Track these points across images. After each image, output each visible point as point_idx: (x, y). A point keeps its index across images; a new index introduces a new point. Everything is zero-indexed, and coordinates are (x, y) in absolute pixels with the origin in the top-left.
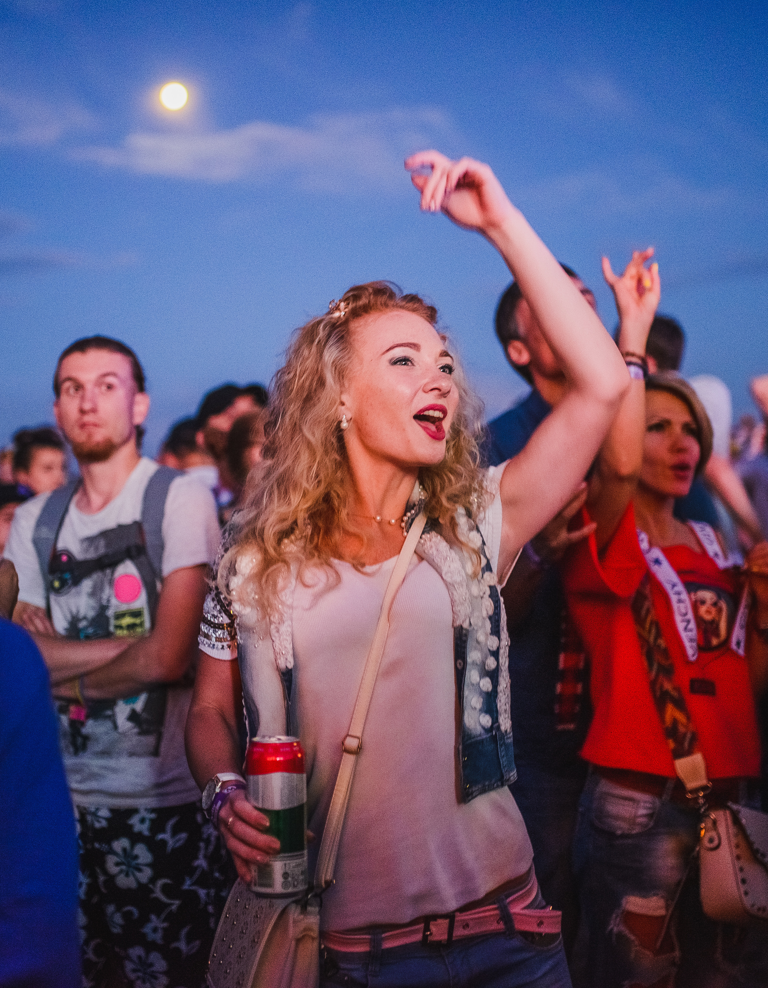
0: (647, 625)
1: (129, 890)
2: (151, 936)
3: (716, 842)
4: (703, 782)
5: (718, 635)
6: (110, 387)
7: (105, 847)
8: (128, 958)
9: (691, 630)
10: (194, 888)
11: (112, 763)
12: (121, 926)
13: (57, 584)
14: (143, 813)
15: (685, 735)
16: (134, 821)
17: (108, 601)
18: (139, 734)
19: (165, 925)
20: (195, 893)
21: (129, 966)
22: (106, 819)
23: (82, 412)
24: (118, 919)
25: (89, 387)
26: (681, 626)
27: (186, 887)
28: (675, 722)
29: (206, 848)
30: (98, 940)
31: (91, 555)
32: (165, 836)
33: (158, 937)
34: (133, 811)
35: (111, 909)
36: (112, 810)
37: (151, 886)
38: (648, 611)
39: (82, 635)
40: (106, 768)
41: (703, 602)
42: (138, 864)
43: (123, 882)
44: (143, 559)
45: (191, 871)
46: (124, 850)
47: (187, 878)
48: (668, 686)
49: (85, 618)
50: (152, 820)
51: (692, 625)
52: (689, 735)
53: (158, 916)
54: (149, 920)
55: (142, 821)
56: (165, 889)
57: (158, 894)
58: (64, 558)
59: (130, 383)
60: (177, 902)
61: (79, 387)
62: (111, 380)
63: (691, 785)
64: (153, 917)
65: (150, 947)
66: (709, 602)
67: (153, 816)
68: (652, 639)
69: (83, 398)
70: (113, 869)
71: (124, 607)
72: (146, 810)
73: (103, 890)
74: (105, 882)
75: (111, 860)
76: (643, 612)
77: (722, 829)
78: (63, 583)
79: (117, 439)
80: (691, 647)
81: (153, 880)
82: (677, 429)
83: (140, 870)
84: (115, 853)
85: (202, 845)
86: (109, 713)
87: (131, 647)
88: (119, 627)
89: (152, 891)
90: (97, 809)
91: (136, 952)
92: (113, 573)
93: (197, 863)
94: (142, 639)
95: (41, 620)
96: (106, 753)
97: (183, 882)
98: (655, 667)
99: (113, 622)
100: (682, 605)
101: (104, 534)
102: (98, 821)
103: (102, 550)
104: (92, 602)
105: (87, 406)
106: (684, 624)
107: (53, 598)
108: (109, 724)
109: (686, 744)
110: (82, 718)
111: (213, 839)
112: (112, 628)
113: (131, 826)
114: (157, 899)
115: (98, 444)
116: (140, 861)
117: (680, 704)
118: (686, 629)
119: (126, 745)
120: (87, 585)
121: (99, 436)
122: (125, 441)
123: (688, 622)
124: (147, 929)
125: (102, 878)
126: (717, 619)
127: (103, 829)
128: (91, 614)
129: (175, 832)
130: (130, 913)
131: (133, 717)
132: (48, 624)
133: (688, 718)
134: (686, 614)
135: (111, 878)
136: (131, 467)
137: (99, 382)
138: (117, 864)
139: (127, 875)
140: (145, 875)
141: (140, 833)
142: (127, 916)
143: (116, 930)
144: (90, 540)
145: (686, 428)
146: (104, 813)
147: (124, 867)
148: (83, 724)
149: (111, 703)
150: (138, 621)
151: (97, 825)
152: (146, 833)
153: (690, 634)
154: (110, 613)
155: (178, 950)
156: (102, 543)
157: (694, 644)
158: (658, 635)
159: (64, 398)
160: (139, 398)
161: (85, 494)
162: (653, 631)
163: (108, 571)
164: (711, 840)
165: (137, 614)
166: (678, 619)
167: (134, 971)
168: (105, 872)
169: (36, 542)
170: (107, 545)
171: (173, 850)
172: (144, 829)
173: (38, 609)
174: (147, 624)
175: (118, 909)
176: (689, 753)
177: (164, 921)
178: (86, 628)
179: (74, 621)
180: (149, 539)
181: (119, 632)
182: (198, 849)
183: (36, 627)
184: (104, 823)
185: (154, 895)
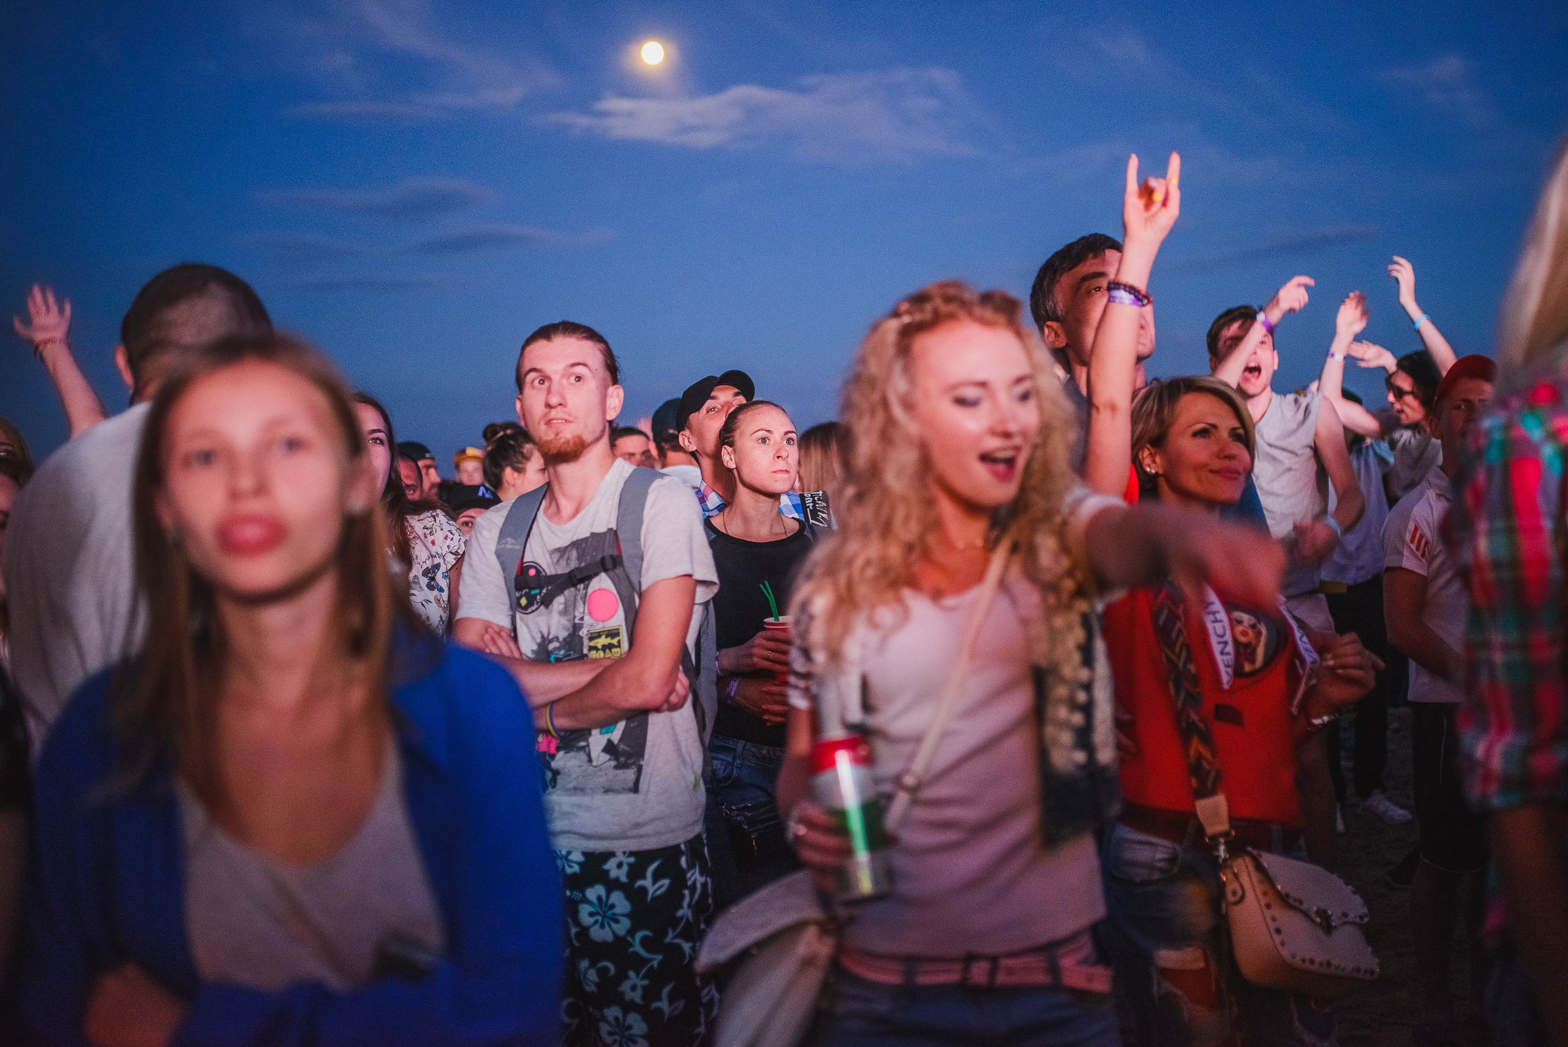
0: (1177, 649)
1: (604, 944)
2: (630, 995)
3: (1240, 893)
4: (1225, 827)
5: (1252, 661)
6: (579, 378)
7: (577, 895)
8: (604, 1019)
9: (1228, 654)
10: (678, 941)
11: (586, 800)
12: (596, 984)
13: (524, 602)
14: (620, 857)
15: (1209, 772)
16: (611, 865)
17: (582, 619)
18: (616, 767)
19: (646, 982)
20: (679, 947)
21: (604, 1028)
22: (579, 864)
23: (548, 406)
24: (592, 975)
25: (556, 378)
26: (1217, 648)
27: (668, 940)
28: (1200, 756)
29: (692, 895)
30: (571, 999)
31: (562, 569)
32: (647, 882)
33: (637, 996)
34: (609, 855)
35: (584, 964)
36: (584, 854)
37: (629, 939)
38: (1180, 632)
39: (552, 658)
40: (579, 806)
41: (1240, 622)
42: (614, 914)
43: (599, 934)
44: (618, 571)
45: (675, 922)
46: (599, 898)
47: (670, 930)
48: (1194, 717)
49: (557, 638)
50: (630, 865)
51: (1230, 648)
52: (1213, 774)
53: (637, 973)
54: (627, 977)
55: (620, 865)
56: (644, 942)
57: (638, 948)
58: (532, 572)
59: (603, 373)
60: (659, 957)
61: (545, 378)
62: (579, 370)
63: (1211, 830)
64: (631, 973)
65: (628, 1007)
66: (1246, 624)
67: (632, 860)
68: (1181, 665)
69: (549, 391)
70: (586, 919)
71: (599, 627)
72: (624, 853)
73: (576, 944)
74: (577, 934)
75: (584, 910)
76: (1174, 634)
77: (1244, 879)
78: (531, 601)
79: (588, 437)
80: (1227, 673)
81: (631, 932)
82: (1224, 434)
83: (617, 921)
84: (590, 903)
85: (686, 892)
86: (583, 744)
87: (607, 669)
88: (595, 648)
89: (631, 945)
90: (569, 853)
91: (613, 1012)
92: (586, 588)
93: (680, 913)
94: (620, 662)
95: (506, 642)
96: (578, 790)
97: (666, 934)
98: (1183, 695)
99: (586, 642)
100: (1218, 626)
101: (575, 544)
102: (570, 867)
103: (574, 564)
104: (564, 621)
105: (554, 401)
106: (1221, 646)
107: (518, 615)
108: (582, 756)
109: (1209, 784)
110: (553, 750)
111: (699, 886)
112: (585, 651)
113: (607, 872)
114: (635, 954)
115: (568, 442)
116: (616, 910)
117: (1206, 738)
118: (1222, 653)
119: (601, 780)
120: (559, 602)
121: (568, 433)
122: (598, 439)
123: (1226, 643)
124: (625, 987)
125: (574, 930)
126: (1254, 642)
127: (575, 874)
128: (563, 634)
129: (656, 878)
130: (606, 970)
131: (610, 748)
132: (512, 645)
133: (1213, 755)
134: (1222, 636)
135: (584, 931)
136: (605, 469)
137: (566, 375)
138: (591, 914)
139: (602, 926)
140: (622, 927)
141: (617, 880)
142: (602, 972)
143: (591, 988)
144: (562, 551)
145: (1234, 434)
146: (576, 857)
147: (599, 918)
148: (553, 757)
149: (585, 733)
150: (615, 641)
151: (569, 871)
152: (624, 879)
153: (1226, 658)
154: (583, 633)
155: (659, 1011)
156: (574, 554)
157: (1230, 670)
158: (1188, 660)
159: (527, 390)
160: (612, 390)
161: (553, 498)
162: (1184, 654)
163: (581, 586)
164: (1234, 893)
165: (613, 634)
166: (1214, 640)
167: (610, 1034)
168: (577, 923)
169: (499, 555)
170: (580, 558)
171: (654, 899)
172: (622, 875)
173: (502, 629)
174: (625, 646)
175: (592, 965)
176: (1212, 793)
177: (643, 978)
178: (556, 649)
179: (545, 642)
180: (626, 550)
181: (593, 654)
182: (683, 897)
183: (500, 649)
184: (576, 868)
185: (631, 950)
